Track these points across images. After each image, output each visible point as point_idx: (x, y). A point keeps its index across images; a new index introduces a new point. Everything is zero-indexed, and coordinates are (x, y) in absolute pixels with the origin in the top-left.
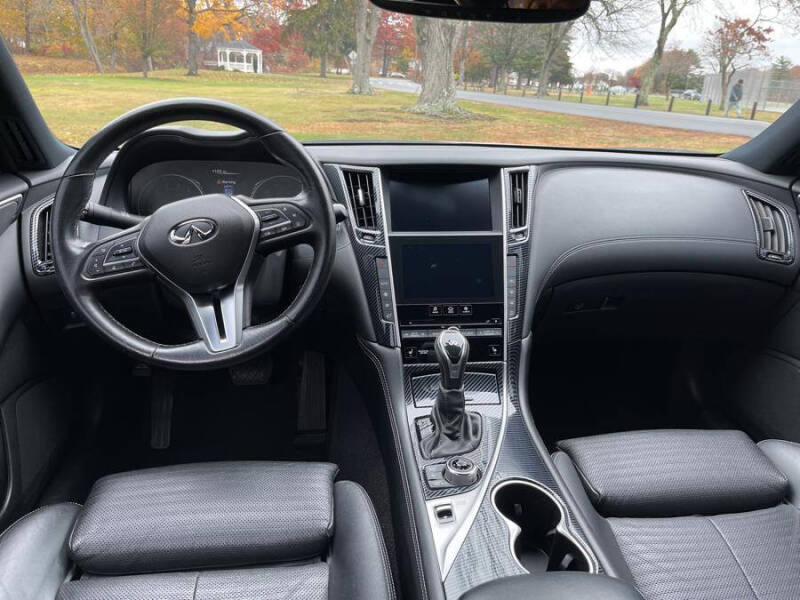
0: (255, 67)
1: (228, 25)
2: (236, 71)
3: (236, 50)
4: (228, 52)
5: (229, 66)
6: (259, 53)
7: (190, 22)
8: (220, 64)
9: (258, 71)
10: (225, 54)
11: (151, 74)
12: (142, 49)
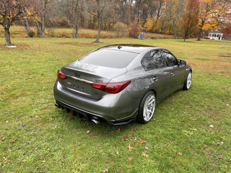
0: (219, 39)
1: (213, 27)
2: (213, 39)
3: (215, 34)
4: (212, 34)
5: (211, 38)
6: (222, 34)
7: (202, 27)
8: (209, 37)
9: (220, 39)
10: (211, 35)
11: (186, 40)
12: (185, 34)
